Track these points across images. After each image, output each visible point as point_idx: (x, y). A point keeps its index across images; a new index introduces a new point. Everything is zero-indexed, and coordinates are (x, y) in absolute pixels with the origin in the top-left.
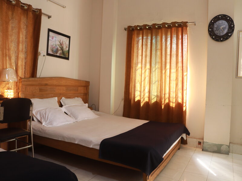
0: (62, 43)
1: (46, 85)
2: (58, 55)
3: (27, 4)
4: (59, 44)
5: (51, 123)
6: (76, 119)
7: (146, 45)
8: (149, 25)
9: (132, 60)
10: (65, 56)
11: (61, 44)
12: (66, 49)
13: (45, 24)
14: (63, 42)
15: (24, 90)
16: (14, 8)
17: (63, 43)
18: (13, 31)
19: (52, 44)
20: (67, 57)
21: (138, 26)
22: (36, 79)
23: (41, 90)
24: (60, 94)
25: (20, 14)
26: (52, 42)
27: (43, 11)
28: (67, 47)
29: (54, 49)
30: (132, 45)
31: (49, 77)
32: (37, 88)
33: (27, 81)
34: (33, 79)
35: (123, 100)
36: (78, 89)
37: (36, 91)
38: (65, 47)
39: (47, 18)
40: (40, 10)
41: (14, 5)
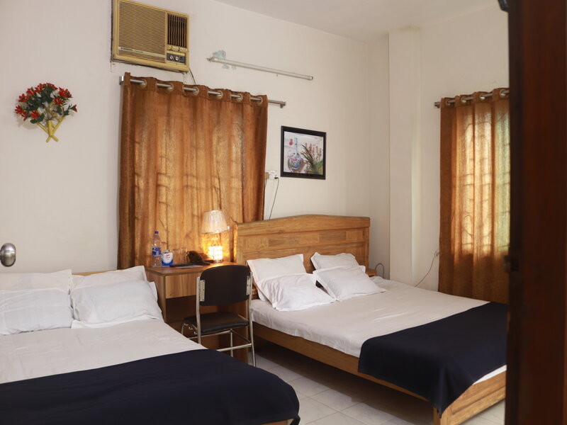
0: (310, 148)
1: (281, 232)
2: (303, 172)
3: (240, 93)
4: (304, 150)
5: (287, 304)
6: (337, 296)
7: (482, 136)
8: (486, 93)
9: (453, 170)
10: (317, 173)
11: (308, 151)
12: (318, 158)
13: (275, 120)
14: (313, 147)
15: (242, 245)
16: (221, 105)
17: (312, 149)
18: (221, 144)
19: (290, 154)
20: (322, 173)
21: (462, 96)
22: (262, 223)
23: (272, 243)
24: (309, 247)
25: (231, 111)
26: (290, 151)
27: (269, 98)
28: (319, 155)
29: (296, 163)
30: (453, 139)
31: (286, 218)
32: (265, 239)
33: (246, 229)
34: (257, 223)
35: (438, 256)
36: (345, 236)
37: (263, 244)
38: (315, 156)
39: (277, 107)
40: (265, 97)
41: (221, 101)
